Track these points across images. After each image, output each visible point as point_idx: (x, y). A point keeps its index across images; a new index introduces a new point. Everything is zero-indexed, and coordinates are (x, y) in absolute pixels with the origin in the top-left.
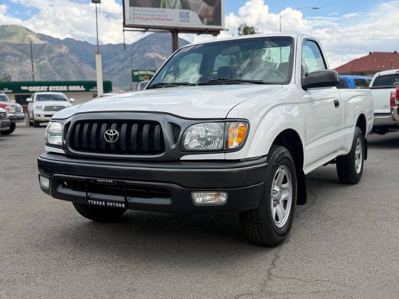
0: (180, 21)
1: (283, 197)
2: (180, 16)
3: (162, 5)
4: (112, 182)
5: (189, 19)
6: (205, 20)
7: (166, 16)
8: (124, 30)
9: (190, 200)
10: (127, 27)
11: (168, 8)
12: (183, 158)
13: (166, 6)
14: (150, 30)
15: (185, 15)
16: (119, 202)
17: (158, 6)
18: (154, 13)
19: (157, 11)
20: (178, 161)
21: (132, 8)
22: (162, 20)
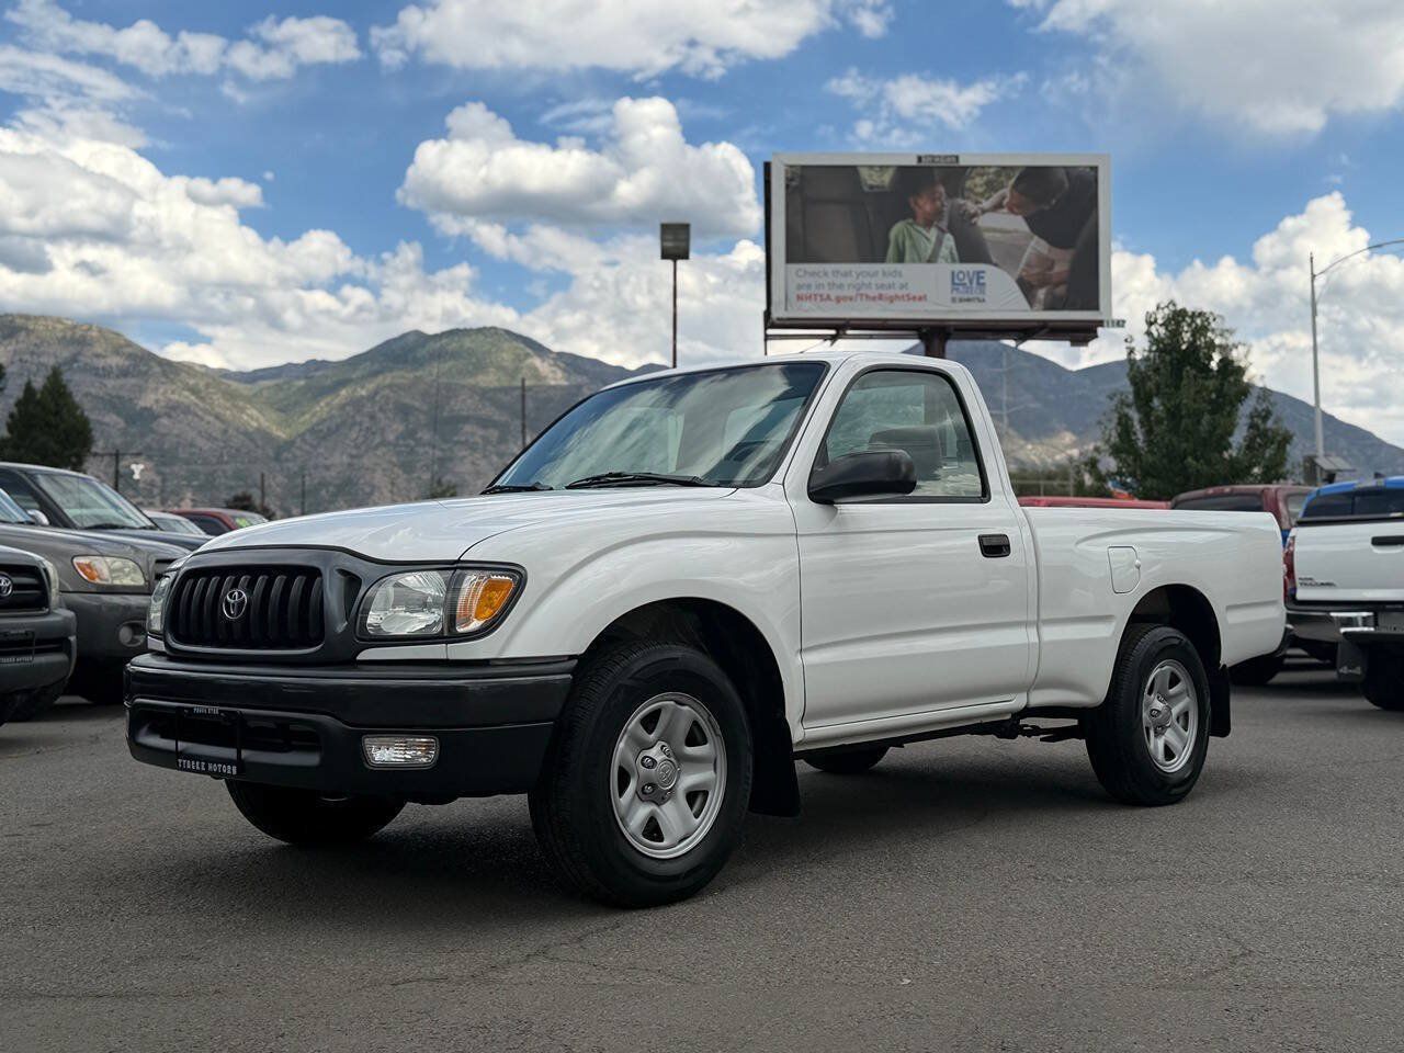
0: (954, 300)
1: (689, 780)
2: (953, 283)
3: (891, 251)
4: (217, 712)
5: (983, 292)
6: (1041, 294)
7: (903, 286)
8: (767, 338)
9: (360, 756)
10: (774, 326)
11: (913, 261)
12: (365, 655)
13: (907, 257)
14: (849, 332)
15: (971, 282)
16: (227, 762)
18: (866, 281)
19: (876, 274)
20: (351, 663)
21: (794, 267)
22: (891, 299)
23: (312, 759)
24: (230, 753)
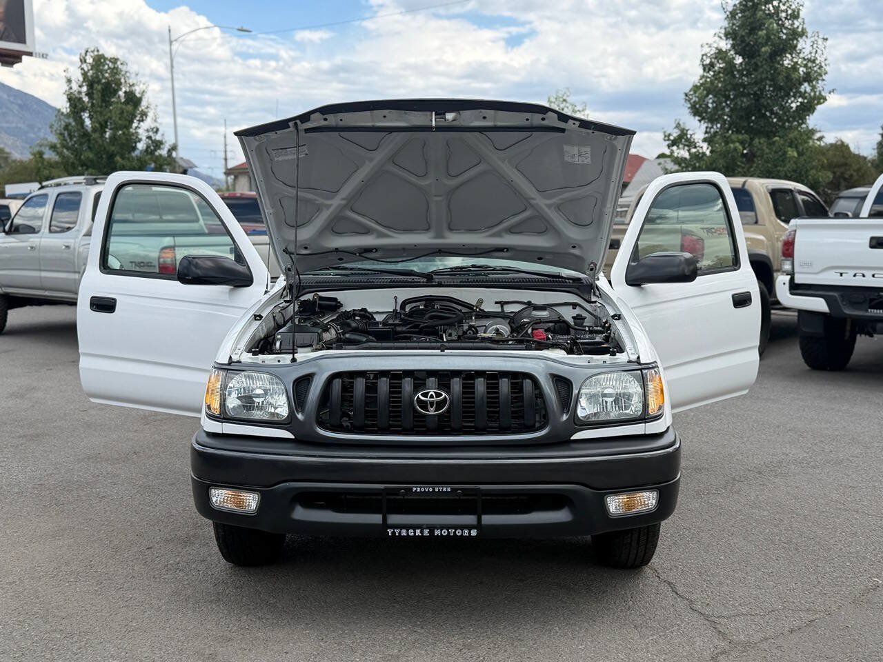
4: (449, 490)
9: (603, 508)
12: (576, 437)
16: (462, 527)
20: (568, 443)
23: (561, 516)
24: (470, 519)
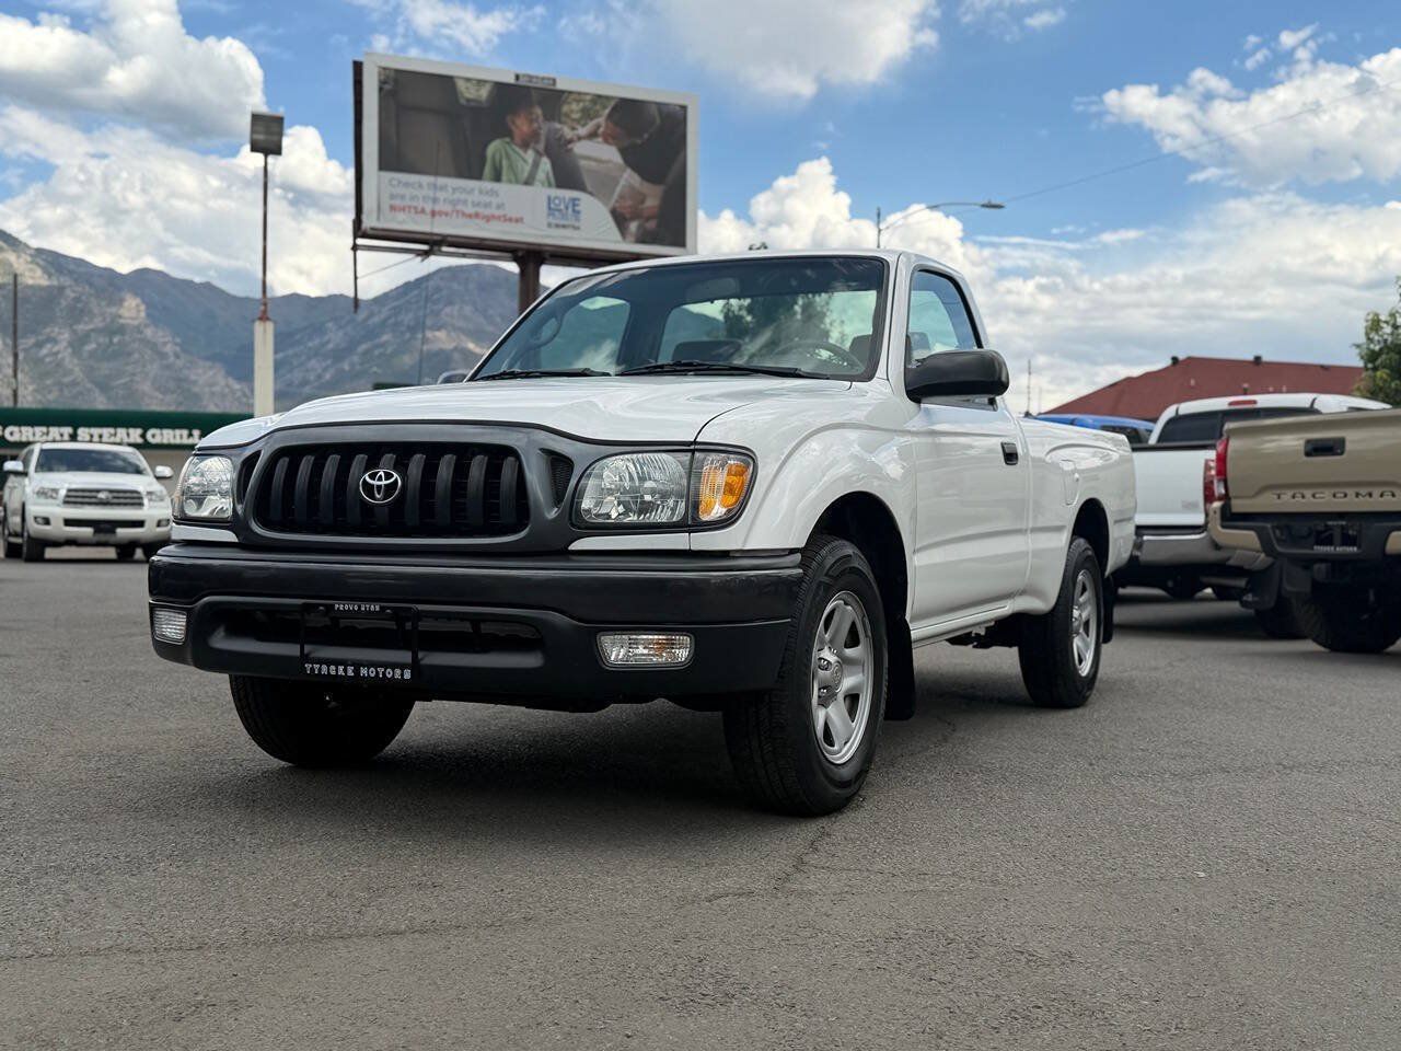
0: (549, 225)
1: (848, 683)
2: (550, 208)
3: (488, 169)
4: (378, 609)
5: (578, 220)
6: (633, 226)
7: (499, 207)
8: (355, 248)
9: (595, 656)
10: (365, 236)
11: (510, 181)
12: (577, 546)
13: (504, 177)
14: (445, 249)
15: (567, 208)
16: (394, 666)
17: (479, 177)
18: (463, 196)
19: (471, 191)
20: (564, 553)
21: (388, 175)
22: (488, 219)
